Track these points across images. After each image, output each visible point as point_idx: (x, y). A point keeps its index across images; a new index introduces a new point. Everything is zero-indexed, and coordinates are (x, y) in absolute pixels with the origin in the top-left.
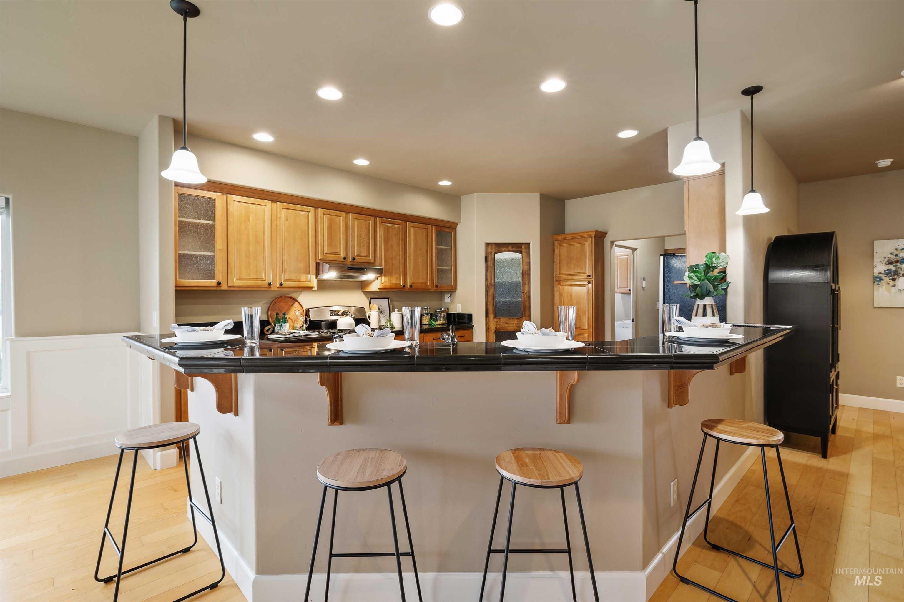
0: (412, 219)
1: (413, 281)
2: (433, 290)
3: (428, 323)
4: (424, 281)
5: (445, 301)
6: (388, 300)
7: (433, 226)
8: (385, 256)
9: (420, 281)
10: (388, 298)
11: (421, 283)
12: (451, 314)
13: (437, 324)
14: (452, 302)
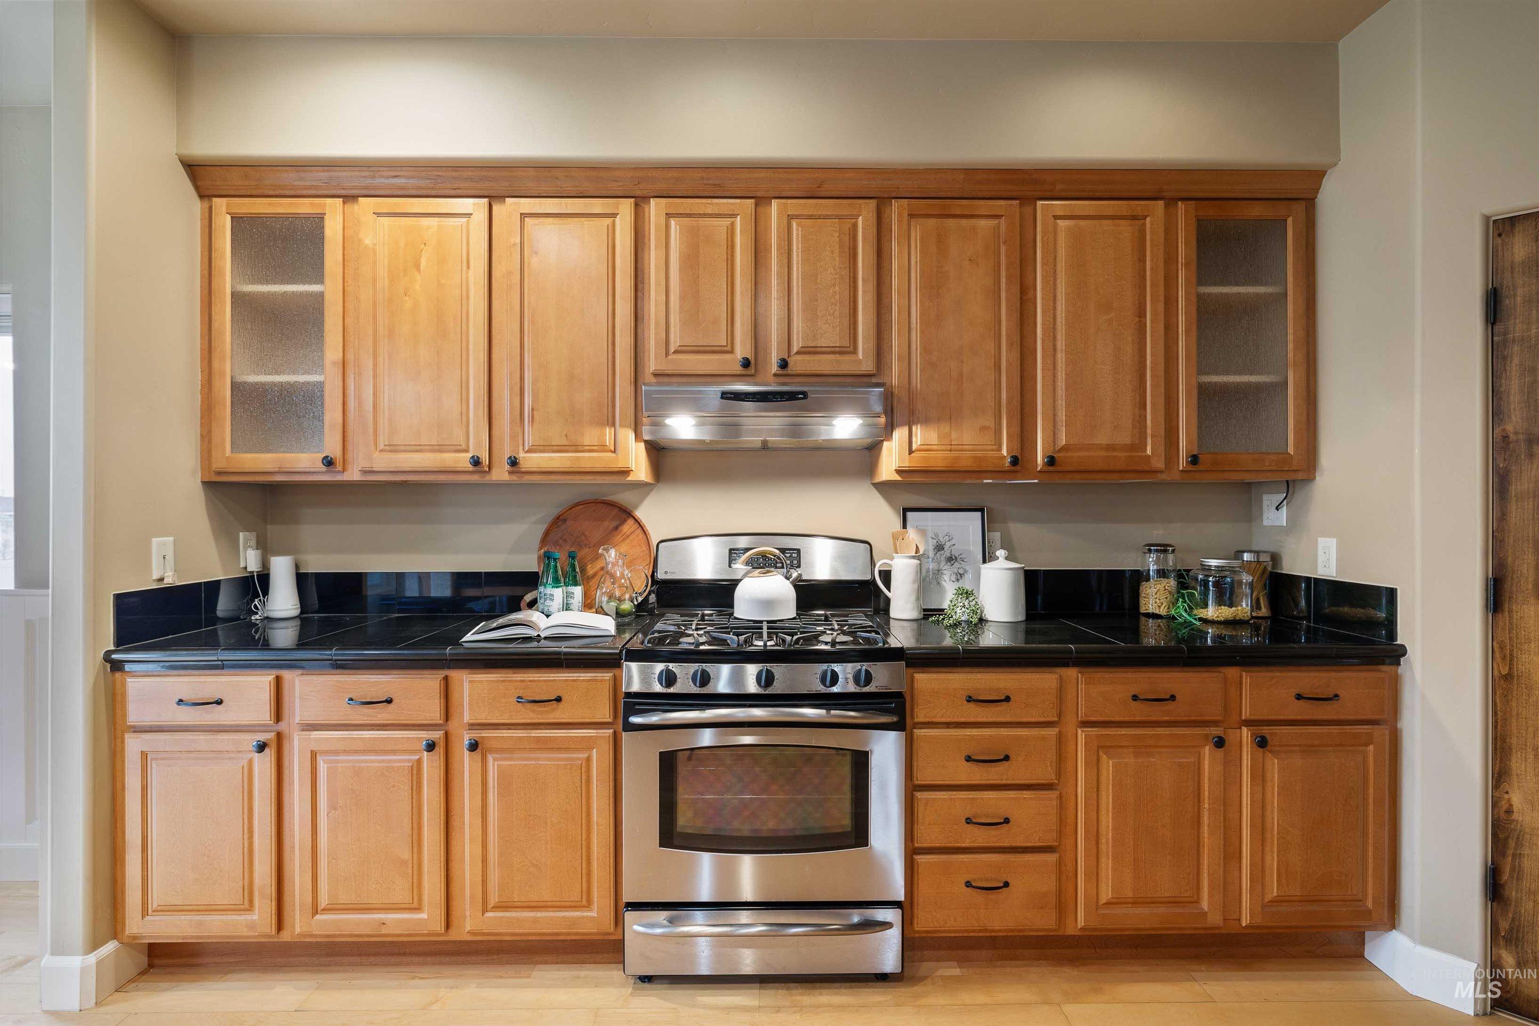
0: (1059, 187)
1: (1062, 441)
2: (1176, 476)
3: (1163, 611)
4: (1125, 438)
5: (1266, 522)
6: (979, 514)
7: (1180, 203)
8: (926, 350)
9: (1102, 439)
10: (981, 510)
11: (1110, 447)
12: (1293, 580)
13: (1200, 619)
14: (1295, 524)
